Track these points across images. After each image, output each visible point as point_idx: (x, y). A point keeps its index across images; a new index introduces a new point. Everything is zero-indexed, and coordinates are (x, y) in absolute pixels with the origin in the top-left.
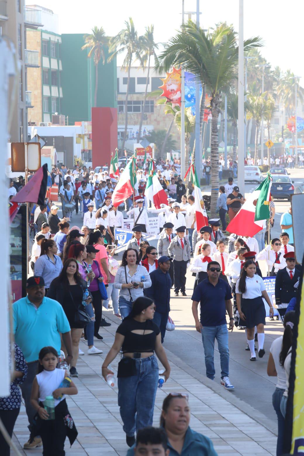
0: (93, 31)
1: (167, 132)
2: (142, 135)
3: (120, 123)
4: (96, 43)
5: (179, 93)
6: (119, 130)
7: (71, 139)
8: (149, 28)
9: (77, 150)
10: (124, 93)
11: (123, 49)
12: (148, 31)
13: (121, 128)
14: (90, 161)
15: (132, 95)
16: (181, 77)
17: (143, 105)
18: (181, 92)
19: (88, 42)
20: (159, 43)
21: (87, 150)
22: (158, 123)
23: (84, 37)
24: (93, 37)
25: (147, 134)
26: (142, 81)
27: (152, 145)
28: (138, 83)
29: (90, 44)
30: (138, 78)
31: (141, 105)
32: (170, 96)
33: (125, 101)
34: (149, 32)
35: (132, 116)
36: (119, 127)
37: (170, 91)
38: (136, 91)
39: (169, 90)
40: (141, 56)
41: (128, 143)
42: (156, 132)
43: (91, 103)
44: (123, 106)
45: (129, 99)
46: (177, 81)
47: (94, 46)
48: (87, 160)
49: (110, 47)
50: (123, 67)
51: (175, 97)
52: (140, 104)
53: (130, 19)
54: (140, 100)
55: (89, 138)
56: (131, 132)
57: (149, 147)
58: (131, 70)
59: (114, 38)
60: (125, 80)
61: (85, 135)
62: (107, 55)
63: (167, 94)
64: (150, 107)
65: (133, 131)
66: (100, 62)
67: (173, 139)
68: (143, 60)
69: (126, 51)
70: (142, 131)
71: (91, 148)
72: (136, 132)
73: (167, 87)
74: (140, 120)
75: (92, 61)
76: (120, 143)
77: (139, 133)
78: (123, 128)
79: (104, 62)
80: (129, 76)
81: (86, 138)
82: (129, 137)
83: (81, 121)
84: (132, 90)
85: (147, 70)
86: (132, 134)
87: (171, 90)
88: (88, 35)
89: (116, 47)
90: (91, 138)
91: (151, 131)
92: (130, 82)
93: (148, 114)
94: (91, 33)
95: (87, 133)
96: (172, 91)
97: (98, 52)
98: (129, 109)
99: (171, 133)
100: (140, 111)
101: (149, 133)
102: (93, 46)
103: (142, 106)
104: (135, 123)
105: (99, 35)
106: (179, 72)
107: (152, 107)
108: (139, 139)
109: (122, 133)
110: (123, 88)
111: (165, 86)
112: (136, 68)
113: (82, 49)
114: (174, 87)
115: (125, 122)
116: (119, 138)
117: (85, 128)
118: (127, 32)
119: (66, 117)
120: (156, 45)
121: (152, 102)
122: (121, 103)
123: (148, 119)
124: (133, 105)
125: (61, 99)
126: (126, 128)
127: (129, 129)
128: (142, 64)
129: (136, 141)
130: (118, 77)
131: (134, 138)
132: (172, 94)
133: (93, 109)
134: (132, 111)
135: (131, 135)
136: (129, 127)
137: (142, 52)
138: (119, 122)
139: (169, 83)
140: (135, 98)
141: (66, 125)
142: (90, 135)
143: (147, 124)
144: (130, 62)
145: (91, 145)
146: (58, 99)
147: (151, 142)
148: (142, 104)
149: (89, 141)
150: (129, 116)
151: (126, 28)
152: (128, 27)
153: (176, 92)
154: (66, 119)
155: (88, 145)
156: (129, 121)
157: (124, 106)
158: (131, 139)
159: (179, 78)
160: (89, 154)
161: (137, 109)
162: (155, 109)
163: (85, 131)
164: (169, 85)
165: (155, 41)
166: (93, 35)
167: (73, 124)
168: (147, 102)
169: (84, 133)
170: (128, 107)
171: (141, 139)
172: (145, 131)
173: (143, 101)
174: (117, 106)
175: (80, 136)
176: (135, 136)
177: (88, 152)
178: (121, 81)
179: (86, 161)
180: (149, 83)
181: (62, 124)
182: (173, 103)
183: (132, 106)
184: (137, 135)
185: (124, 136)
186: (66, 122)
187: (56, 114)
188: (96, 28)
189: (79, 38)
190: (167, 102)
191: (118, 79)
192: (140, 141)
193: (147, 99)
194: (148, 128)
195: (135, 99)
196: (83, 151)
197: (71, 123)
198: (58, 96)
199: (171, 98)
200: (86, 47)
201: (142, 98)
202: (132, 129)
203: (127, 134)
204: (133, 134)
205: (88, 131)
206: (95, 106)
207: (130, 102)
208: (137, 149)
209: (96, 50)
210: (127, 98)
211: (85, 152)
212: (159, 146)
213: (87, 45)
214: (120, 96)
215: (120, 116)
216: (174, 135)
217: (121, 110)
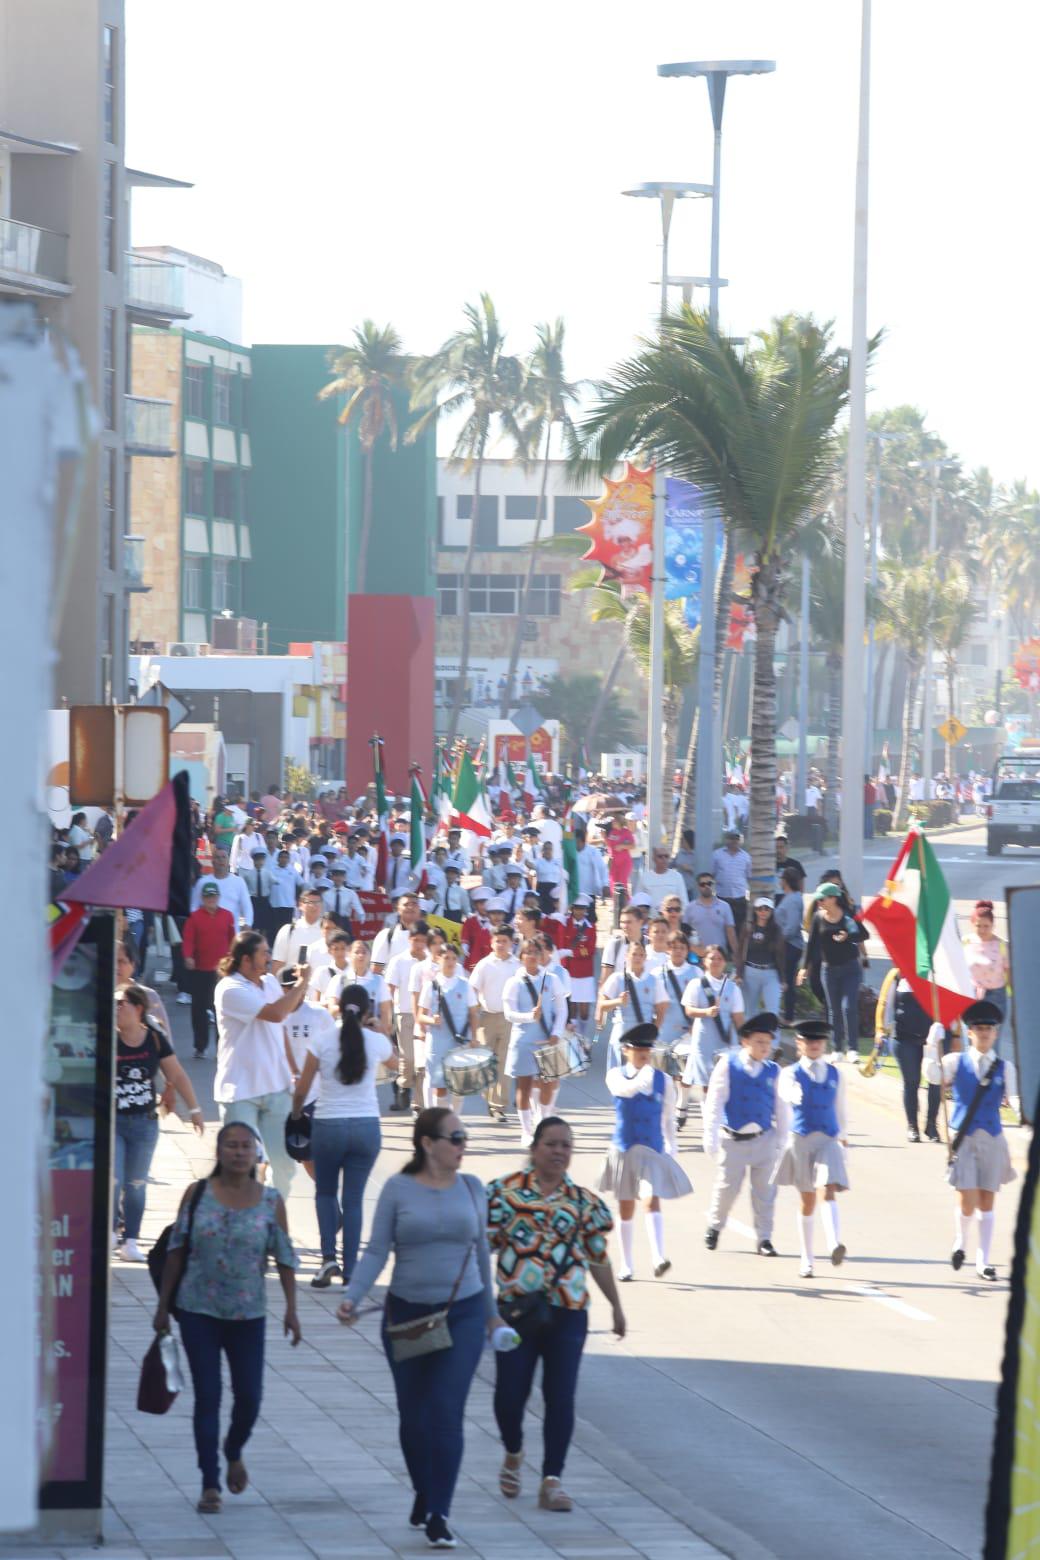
0: (359, 336)
1: (603, 686)
2: (519, 692)
3: (443, 651)
4: (368, 377)
5: (645, 548)
6: (439, 674)
7: (276, 699)
8: (548, 327)
9: (297, 736)
10: (461, 549)
11: (459, 399)
12: (545, 338)
13: (446, 666)
14: (337, 778)
15: (485, 555)
16: (653, 497)
17: (524, 590)
18: (652, 548)
19: (344, 374)
20: (582, 382)
21: (330, 739)
22: (575, 650)
23: (328, 357)
24: (359, 357)
25: (535, 687)
26: (523, 507)
27: (552, 726)
28: (509, 516)
29: (349, 382)
30: (509, 499)
31: (516, 591)
32: (615, 558)
33: (462, 576)
34: (547, 344)
35: (486, 627)
36: (439, 661)
37: (616, 542)
38: (502, 542)
39: (611, 540)
40: (521, 424)
41: (469, 716)
42: (566, 681)
43: (348, 578)
44: (454, 593)
45: (476, 569)
46: (640, 508)
47: (361, 389)
48: (330, 774)
49: (415, 391)
50: (456, 462)
51: (633, 562)
52: (514, 587)
53: (485, 300)
54: (513, 572)
55: (336, 700)
56: (480, 682)
57: (542, 732)
58: (485, 470)
59: (430, 362)
60: (465, 505)
61: (324, 687)
62: (405, 419)
63: (606, 553)
64: (547, 595)
65: (487, 676)
66: (382, 441)
67: (624, 706)
68: (528, 437)
69: (469, 407)
70: (520, 676)
71: (342, 734)
72: (496, 682)
73: (607, 528)
74: (512, 639)
75: (354, 438)
76: (442, 718)
77: (507, 687)
78: (454, 668)
79: (394, 440)
80: (478, 489)
81: (326, 699)
82: (475, 697)
83: (310, 640)
84: (485, 537)
85: (540, 470)
86: (484, 686)
87: (621, 540)
88: (340, 351)
89: (435, 391)
90: (344, 699)
91: (549, 680)
92: (481, 510)
93: (539, 620)
94: (352, 342)
95: (329, 680)
96: (624, 544)
97: (373, 405)
98: (476, 603)
99: (616, 689)
100: (511, 610)
101: (544, 684)
102: (356, 388)
103: (520, 592)
104: (495, 652)
105: (378, 352)
106: (647, 479)
107: (555, 598)
108: (506, 703)
109: (450, 683)
110: (458, 531)
111: (599, 525)
112: (502, 462)
113: (317, 398)
114: (629, 529)
115: (459, 645)
116: (438, 701)
117: (324, 665)
118: (471, 341)
119: (260, 625)
120: (570, 389)
121: (555, 581)
122: (448, 580)
123: (541, 639)
124: (488, 590)
125: (245, 564)
126: (464, 668)
127: (476, 669)
128: (522, 450)
129: (497, 711)
130: (440, 493)
131: (490, 702)
132: (623, 554)
133: (353, 599)
134: (484, 610)
135: (480, 693)
136: (473, 662)
137: (524, 412)
138: (439, 645)
139: (613, 514)
140: (496, 564)
141: (260, 653)
142: (340, 686)
143: (537, 654)
144: (482, 443)
145: (344, 723)
146: (233, 564)
147: (548, 715)
148: (521, 586)
149: (337, 710)
150: (473, 625)
151: (469, 328)
152: (477, 325)
153: (636, 546)
154: (260, 634)
155: (332, 722)
156: (472, 643)
157: (459, 591)
158: (479, 705)
159: (646, 500)
160: (336, 753)
161: (502, 604)
162: (564, 604)
163: (325, 676)
164: (612, 523)
165: (569, 375)
166: (360, 349)
167: (284, 651)
168: (537, 581)
169: (319, 683)
170: (472, 593)
171: (515, 704)
172: (527, 680)
173: (522, 577)
174: (436, 592)
175: (307, 692)
176: (495, 694)
177: (331, 747)
178: (451, 508)
179: (325, 778)
180: (543, 516)
181: (247, 649)
182: (625, 583)
183: (484, 593)
184: (503, 689)
185: (458, 693)
186: (260, 644)
187: (227, 614)
188: (368, 325)
189: (312, 362)
190: (606, 579)
191: (440, 500)
192: (512, 712)
193: (538, 572)
194: (539, 669)
195: (497, 570)
196: (316, 744)
197: (278, 648)
198: (233, 553)
199: (619, 568)
200: (336, 389)
201: (522, 566)
202: (484, 670)
203: (466, 688)
204: (488, 689)
205: (336, 675)
206: (360, 591)
207: (478, 580)
208: (499, 739)
209: (367, 403)
210: (469, 564)
211: (322, 746)
212: (574, 730)
213: (339, 383)
214: (445, 557)
215: (445, 625)
216: (626, 694)
217: (449, 608)
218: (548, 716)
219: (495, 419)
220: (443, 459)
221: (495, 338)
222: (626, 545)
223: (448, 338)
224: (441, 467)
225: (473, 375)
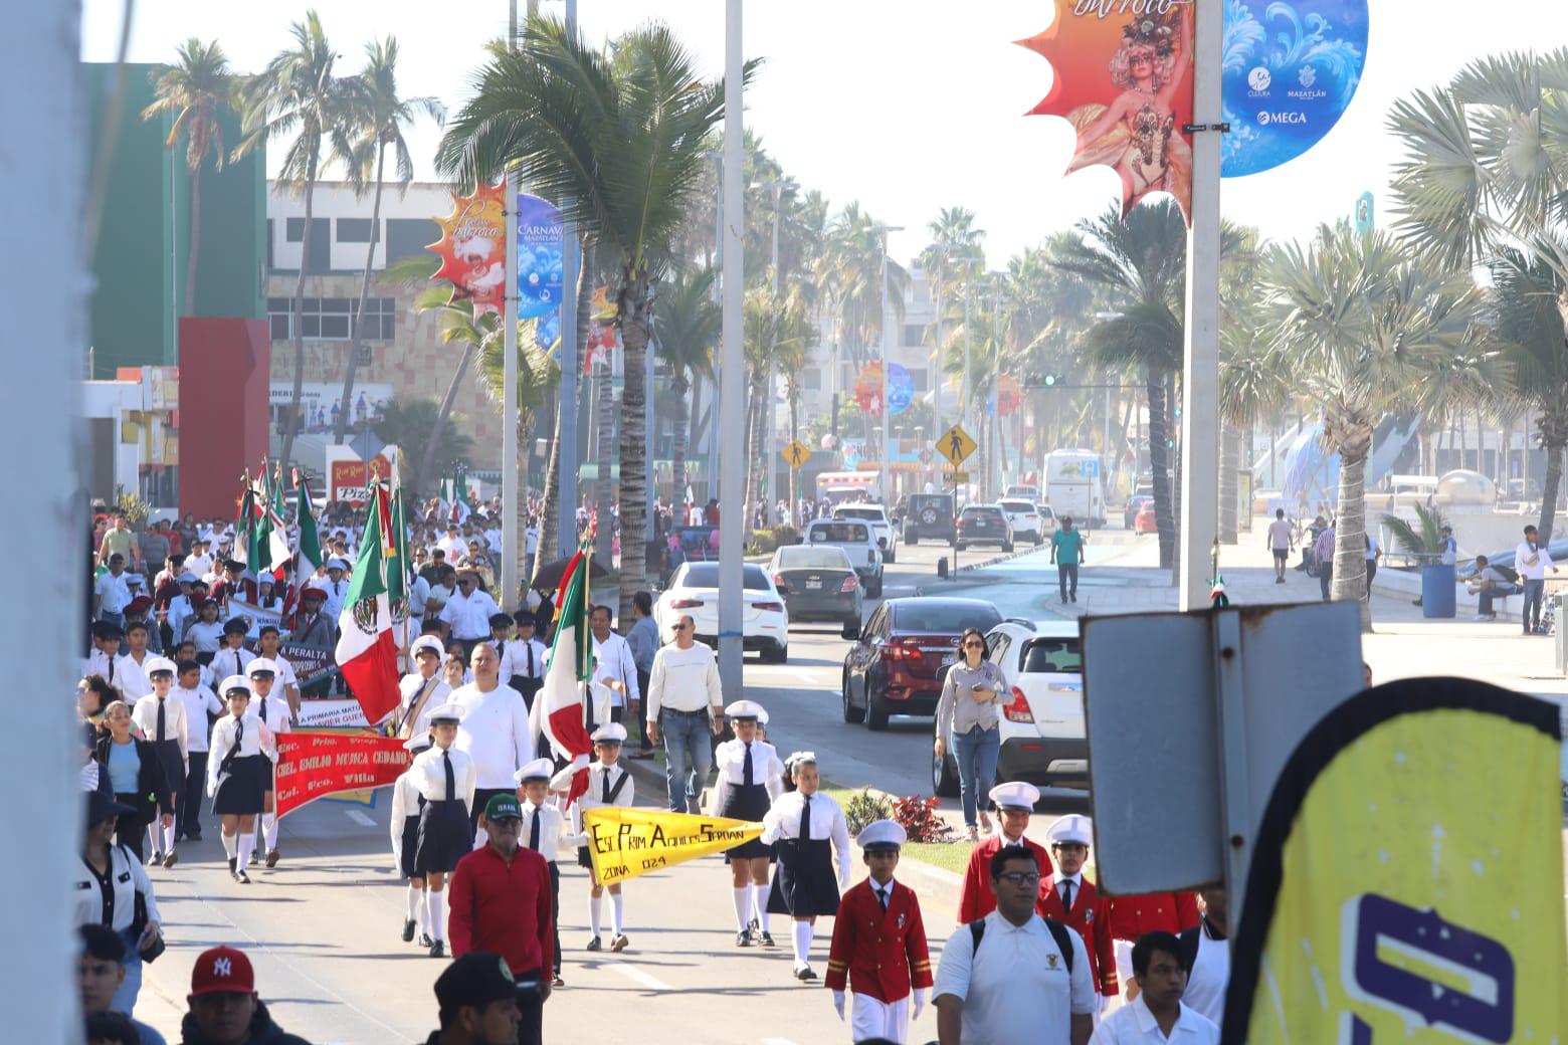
0: (183, 54)
1: (440, 412)
2: (353, 418)
3: (275, 376)
4: (193, 97)
5: (496, 267)
6: (273, 400)
7: (107, 424)
8: (379, 48)
9: (127, 465)
10: (293, 273)
11: (289, 119)
12: (376, 58)
13: (280, 392)
14: (169, 505)
15: (317, 278)
16: (505, 213)
17: (357, 314)
18: (503, 266)
19: (168, 94)
20: (411, 101)
21: (160, 466)
22: (410, 375)
23: (151, 73)
24: (183, 75)
25: (370, 413)
26: (355, 230)
27: (391, 451)
28: (340, 239)
29: (173, 99)
30: (340, 221)
31: (348, 315)
32: (464, 278)
33: (293, 300)
34: (378, 63)
35: (319, 352)
36: (273, 387)
37: (466, 260)
38: (334, 265)
39: (462, 257)
40: (353, 145)
41: (302, 441)
42: (402, 406)
43: (175, 302)
44: (286, 317)
45: (308, 293)
46: (491, 225)
47: (187, 108)
48: (161, 501)
49: (246, 114)
50: (284, 183)
51: (485, 281)
52: (348, 311)
53: (312, 17)
54: (346, 296)
55: (167, 426)
56: (313, 407)
57: (381, 458)
58: (316, 192)
59: (257, 81)
60: (295, 228)
61: (154, 413)
62: (233, 137)
63: (456, 273)
64: (381, 319)
65: (320, 402)
66: (208, 163)
67: (461, 432)
68: (359, 159)
69: (298, 127)
70: (354, 401)
71: (173, 459)
72: (330, 407)
73: (457, 245)
74: (345, 365)
75: (180, 159)
76: (276, 442)
77: (341, 412)
78: (286, 393)
79: (220, 162)
80: (309, 211)
81: (156, 425)
82: (308, 423)
83: (140, 364)
84: (317, 260)
85: (373, 192)
86: (317, 412)
87: (471, 258)
88: (162, 70)
89: (264, 114)
90: (176, 424)
91: (384, 405)
92: (313, 233)
93: (372, 344)
94: (174, 59)
95: (159, 405)
96: (474, 262)
97: (200, 126)
98: (309, 327)
99: (452, 414)
100: (346, 335)
101: (378, 409)
102: (182, 108)
103: (354, 317)
104: (329, 377)
105: (203, 69)
106: (497, 195)
107: (389, 323)
108: (341, 430)
109: (282, 408)
110: (289, 254)
111: (450, 243)
112: (333, 185)
113: (141, 118)
114: (480, 246)
115: (292, 371)
116: (271, 427)
117: (154, 390)
118: (300, 61)
120: (401, 108)
121: (389, 305)
122: (279, 304)
123: (375, 364)
124: (321, 314)
126: (298, 394)
127: (308, 395)
128: (355, 171)
129: (331, 437)
130: (269, 216)
131: (322, 428)
132: (473, 273)
133: (184, 323)
134: (317, 334)
135: (313, 418)
136: (306, 388)
137: (355, 133)
138: (274, 368)
139: (464, 231)
140: (328, 288)
142: (171, 413)
143: (371, 379)
144: (313, 164)
145: (175, 450)
148: (355, 309)
149: (167, 436)
150: (306, 350)
151: (298, 48)
152: (305, 44)
153: (488, 264)
155: (164, 450)
156: (306, 368)
157: (290, 314)
158: (313, 431)
159: (497, 217)
160: (167, 479)
161: (335, 328)
162: (398, 327)
163: (155, 401)
164: (462, 242)
165: (401, 95)
166: (185, 68)
167: (112, 376)
168: (371, 304)
169: (148, 408)
170: (304, 318)
171: (349, 430)
172: (361, 404)
173: (356, 302)
174: (265, 314)
175: (135, 417)
176: (328, 420)
177: (161, 474)
178: (280, 231)
179: (156, 506)
180: (377, 239)
182: (476, 302)
183: (318, 317)
185: (292, 420)
188: (194, 44)
189: (135, 80)
190: (456, 298)
191: (270, 223)
192: (348, 438)
193: (371, 295)
194: (374, 394)
195: (329, 294)
196: (146, 471)
197: (105, 372)
199: (470, 287)
200: (160, 110)
201: (355, 290)
202: (318, 395)
203: (300, 414)
204: (321, 415)
205: (166, 401)
206: (189, 314)
207: (310, 304)
208: (336, 465)
209: (194, 121)
210: (301, 289)
211: (153, 473)
212: (412, 457)
213: (162, 103)
214: (275, 280)
215: (277, 350)
216: (463, 420)
217: (281, 332)
218: (387, 441)
219: (326, 140)
220: (272, 181)
221: (321, 57)
222: (477, 263)
223: (275, 57)
224: (269, 187)
225: (302, 95)
